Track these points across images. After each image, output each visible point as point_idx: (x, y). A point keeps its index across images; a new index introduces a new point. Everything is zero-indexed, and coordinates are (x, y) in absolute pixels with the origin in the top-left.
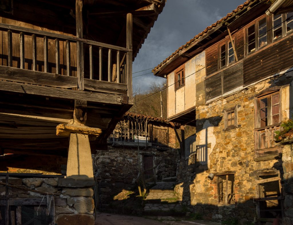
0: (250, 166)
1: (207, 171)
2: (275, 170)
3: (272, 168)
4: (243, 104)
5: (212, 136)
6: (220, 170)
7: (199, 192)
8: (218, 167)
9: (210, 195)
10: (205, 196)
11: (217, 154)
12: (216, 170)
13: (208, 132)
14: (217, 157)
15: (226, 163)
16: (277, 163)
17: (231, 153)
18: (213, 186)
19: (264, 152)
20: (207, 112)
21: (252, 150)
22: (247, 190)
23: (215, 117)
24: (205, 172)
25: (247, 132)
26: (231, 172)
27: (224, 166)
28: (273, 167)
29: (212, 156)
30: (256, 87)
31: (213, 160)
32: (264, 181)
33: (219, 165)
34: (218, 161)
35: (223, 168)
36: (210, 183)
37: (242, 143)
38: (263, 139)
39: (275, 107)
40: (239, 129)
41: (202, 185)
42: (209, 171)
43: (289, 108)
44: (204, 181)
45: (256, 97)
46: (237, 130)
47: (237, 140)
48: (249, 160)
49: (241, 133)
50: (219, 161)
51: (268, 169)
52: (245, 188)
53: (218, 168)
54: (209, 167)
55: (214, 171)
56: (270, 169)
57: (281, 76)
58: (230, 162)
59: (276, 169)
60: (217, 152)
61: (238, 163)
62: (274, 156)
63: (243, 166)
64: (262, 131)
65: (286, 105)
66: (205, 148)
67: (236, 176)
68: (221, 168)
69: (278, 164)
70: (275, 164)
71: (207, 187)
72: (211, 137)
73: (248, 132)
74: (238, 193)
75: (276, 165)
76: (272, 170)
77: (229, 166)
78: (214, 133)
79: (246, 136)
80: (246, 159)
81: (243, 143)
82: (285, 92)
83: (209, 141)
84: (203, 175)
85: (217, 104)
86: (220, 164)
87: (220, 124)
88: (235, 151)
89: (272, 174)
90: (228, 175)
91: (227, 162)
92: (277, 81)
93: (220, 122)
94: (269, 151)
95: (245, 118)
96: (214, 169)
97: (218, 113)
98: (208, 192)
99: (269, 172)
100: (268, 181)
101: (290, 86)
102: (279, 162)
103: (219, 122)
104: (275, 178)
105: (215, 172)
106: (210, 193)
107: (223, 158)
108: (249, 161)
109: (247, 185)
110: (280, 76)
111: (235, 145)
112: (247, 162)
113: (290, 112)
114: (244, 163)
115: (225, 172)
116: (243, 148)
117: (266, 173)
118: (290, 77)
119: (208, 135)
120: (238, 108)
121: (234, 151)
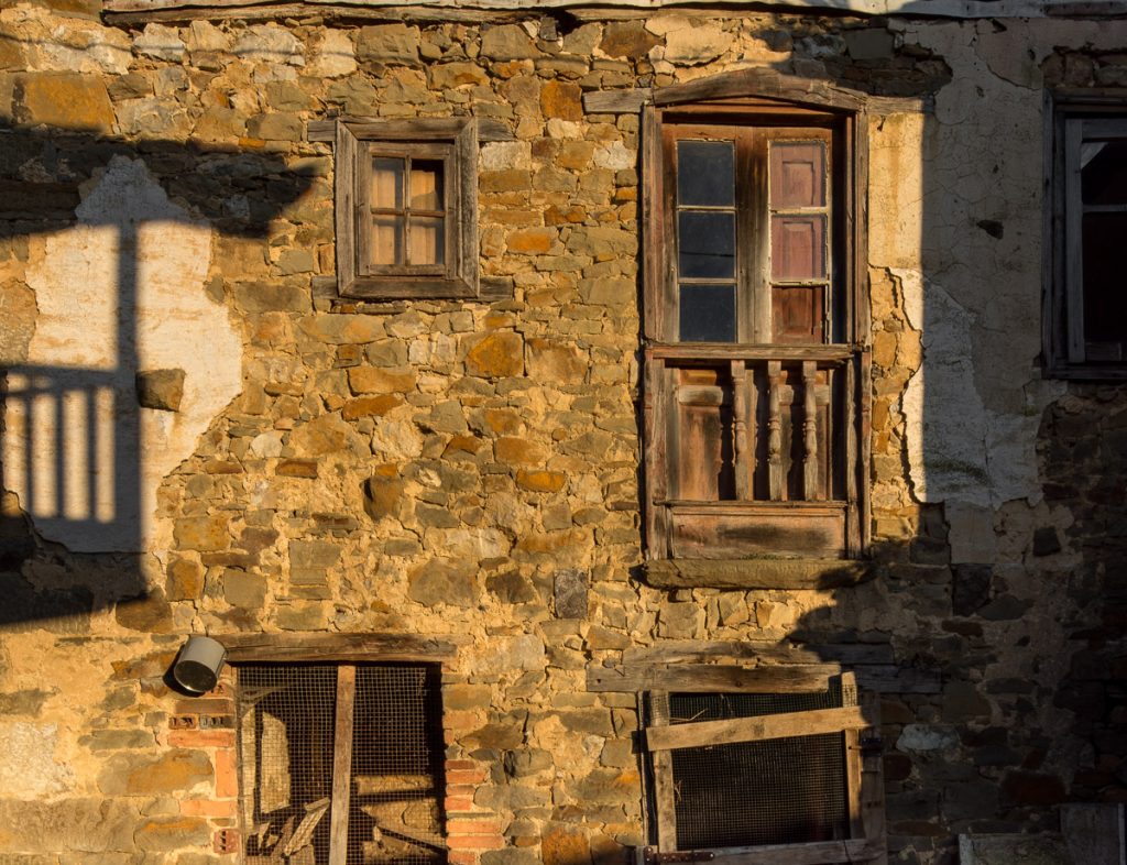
0: (599, 611)
1: (137, 610)
2: (809, 662)
3: (783, 642)
4: (531, 127)
5: (196, 315)
6: (293, 617)
7: (30, 796)
8: (276, 588)
9: (172, 820)
10: (106, 829)
11: (249, 480)
12: (241, 617)
13: (148, 270)
14: (255, 503)
15: (361, 567)
16: (824, 612)
17: (413, 489)
18: (211, 751)
19: (720, 527)
20: (129, 88)
21: (612, 499)
22: (562, 786)
23: (231, 152)
24: (105, 623)
25: (573, 350)
26: (407, 640)
27: (336, 590)
28: (792, 638)
29: (196, 486)
30: (659, 32)
31: (204, 525)
32: (731, 733)
33: (285, 577)
34: (270, 537)
35: (328, 609)
36: (174, 723)
37: (522, 428)
38: (696, 430)
39: (792, 228)
40: (485, 311)
41: (70, 739)
42: (164, 613)
43: (916, 259)
44: (101, 698)
45: (658, 106)
46: (476, 316)
47: (469, 395)
48: (584, 564)
49: (507, 347)
50: (282, 543)
51: (747, 652)
52: (549, 774)
53: (269, 599)
54: (158, 579)
55: (224, 617)
56: (770, 652)
57: (855, 28)
58: (403, 565)
59: (813, 657)
60: (259, 465)
61: (481, 580)
62: (813, 567)
63: (533, 611)
64: (693, 374)
65: (898, 237)
66: (105, 400)
67: (458, 679)
68: (299, 605)
69: (827, 624)
70: (804, 620)
71: (131, 757)
72: (177, 313)
73: (578, 351)
74: (474, 809)
75: (812, 625)
76: (786, 656)
77: (396, 595)
78: (217, 290)
79: (561, 383)
80: (561, 555)
81: (527, 426)
82: (894, 148)
83: (156, 352)
84: (79, 641)
85: (247, 44)
86: (286, 565)
87: (284, 226)
88: (452, 483)
89: (785, 688)
90: (358, 664)
91: (372, 559)
92: (826, 50)
93: (290, 212)
94: (758, 521)
95: (552, 244)
96: (224, 606)
97: (264, 126)
98: (145, 800)
99: (760, 673)
100: (767, 736)
101: (929, 112)
102: (838, 607)
103: (277, 211)
104: (819, 719)
105: (234, 631)
106: (177, 803)
107: (322, 518)
108: (583, 577)
109: (562, 750)
110: (848, 20)
111: (449, 437)
112: (570, 583)
113: (925, 285)
114: (538, 583)
115: (342, 636)
116: (530, 468)
117: (735, 673)
118: (927, 56)
119: (149, 298)
120: (482, 144)
121: (437, 482)
